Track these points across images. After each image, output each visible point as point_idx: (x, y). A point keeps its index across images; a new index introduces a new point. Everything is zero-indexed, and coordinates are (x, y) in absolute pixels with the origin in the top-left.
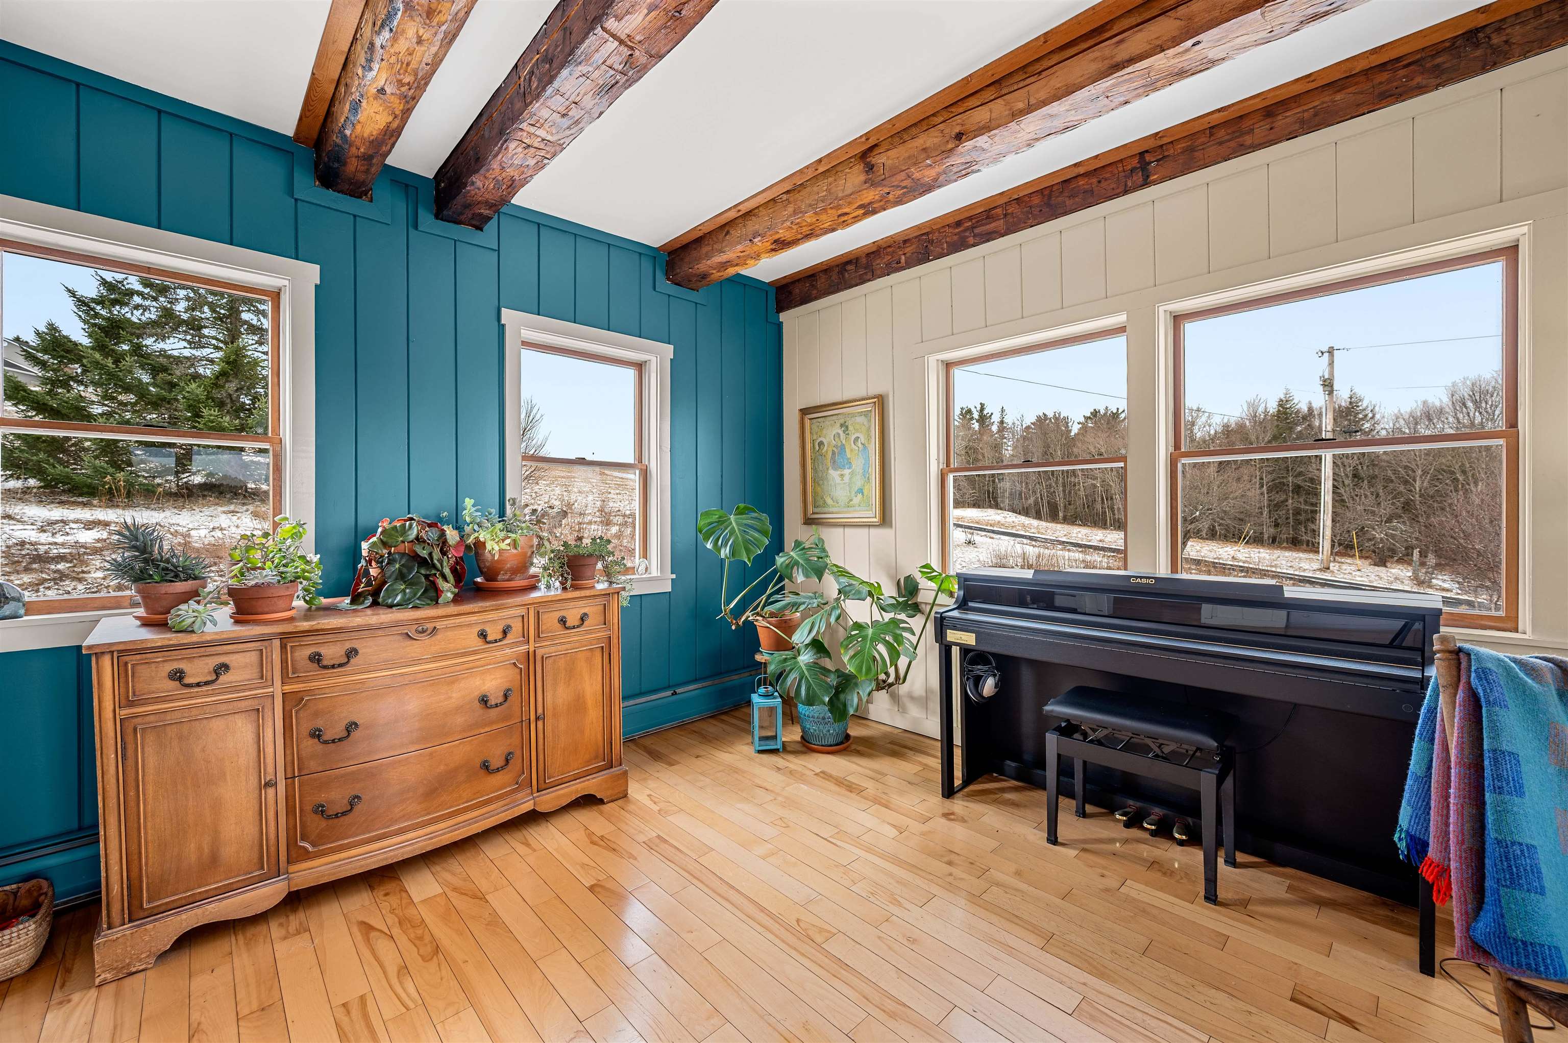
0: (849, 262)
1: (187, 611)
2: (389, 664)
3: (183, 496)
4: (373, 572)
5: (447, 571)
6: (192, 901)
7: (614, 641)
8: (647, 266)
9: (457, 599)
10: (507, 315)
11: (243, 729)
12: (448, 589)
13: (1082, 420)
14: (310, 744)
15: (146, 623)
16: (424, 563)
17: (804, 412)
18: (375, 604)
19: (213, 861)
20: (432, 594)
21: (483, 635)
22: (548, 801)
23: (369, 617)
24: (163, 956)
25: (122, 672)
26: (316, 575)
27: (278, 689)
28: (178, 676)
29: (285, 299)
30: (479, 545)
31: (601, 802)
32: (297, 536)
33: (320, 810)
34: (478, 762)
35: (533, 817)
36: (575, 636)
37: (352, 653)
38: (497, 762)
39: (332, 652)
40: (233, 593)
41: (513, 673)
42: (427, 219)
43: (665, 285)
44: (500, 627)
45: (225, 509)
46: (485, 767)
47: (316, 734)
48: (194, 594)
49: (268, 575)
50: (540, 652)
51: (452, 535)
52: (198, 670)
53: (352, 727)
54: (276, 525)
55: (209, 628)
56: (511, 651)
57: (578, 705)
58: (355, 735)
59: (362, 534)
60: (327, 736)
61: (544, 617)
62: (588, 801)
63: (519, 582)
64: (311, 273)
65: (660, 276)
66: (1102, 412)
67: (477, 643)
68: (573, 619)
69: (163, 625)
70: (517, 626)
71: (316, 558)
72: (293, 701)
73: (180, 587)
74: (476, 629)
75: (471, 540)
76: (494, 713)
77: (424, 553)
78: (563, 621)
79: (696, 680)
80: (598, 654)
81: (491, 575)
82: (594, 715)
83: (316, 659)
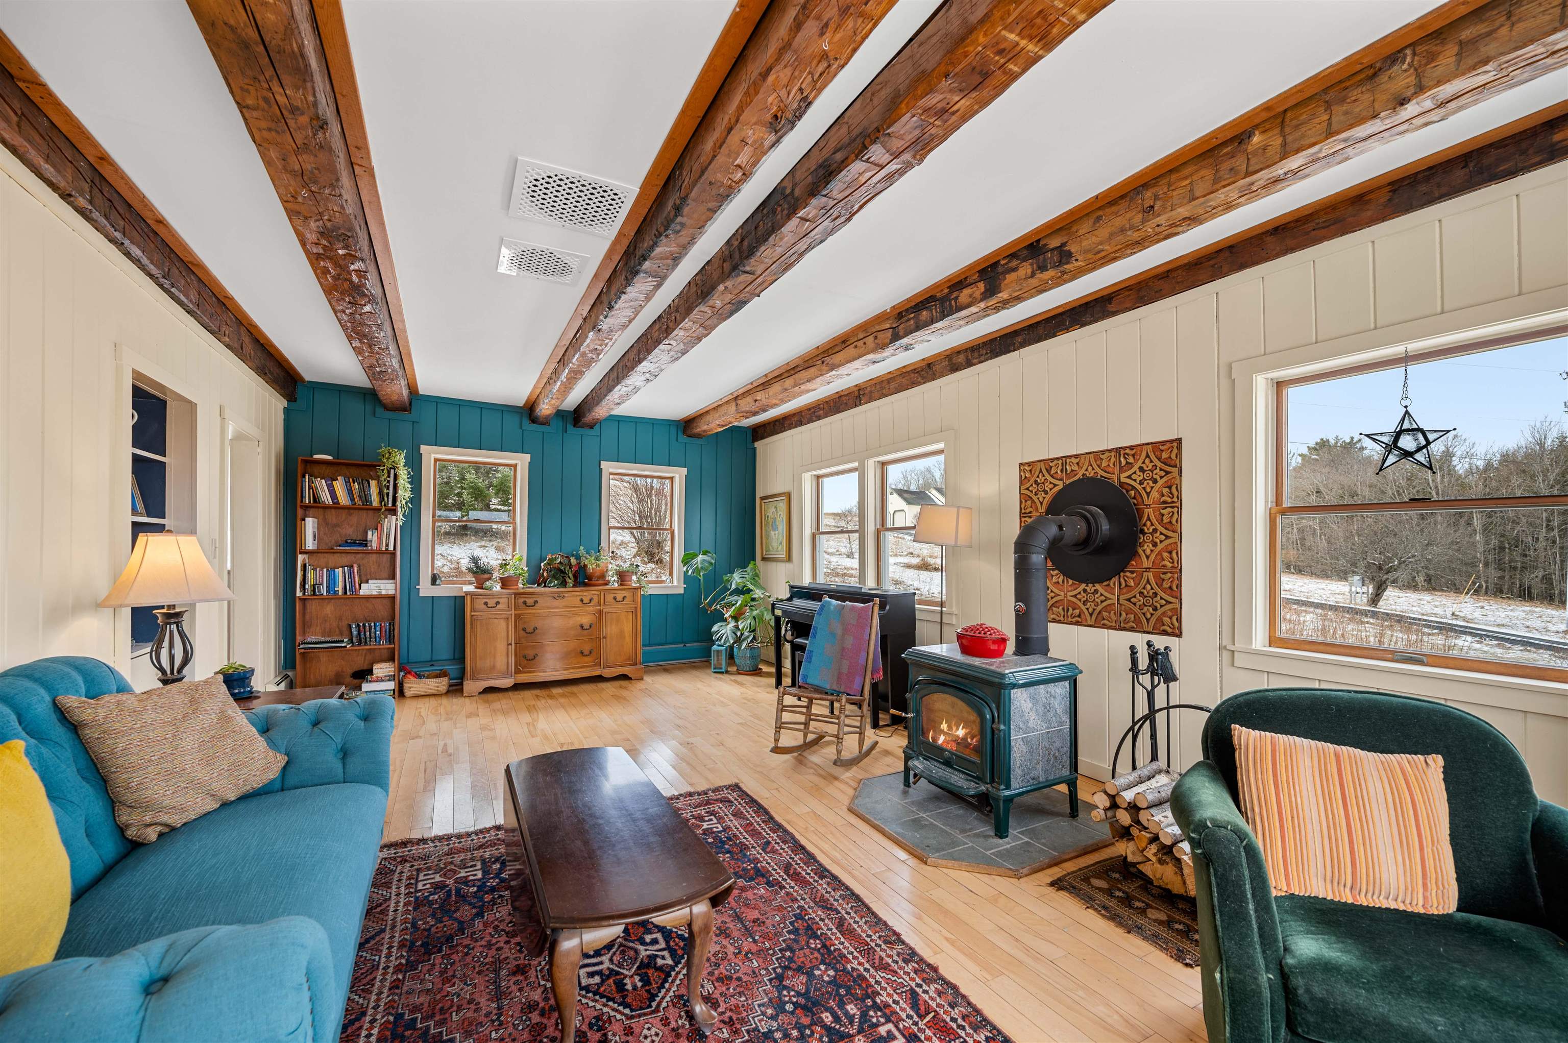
0: (776, 421)
1: (488, 584)
2: (548, 608)
3: (454, 535)
4: (545, 574)
5: (571, 575)
6: (487, 679)
7: (638, 609)
8: (673, 430)
9: (574, 586)
10: (604, 464)
11: (503, 623)
12: (570, 582)
13: (1305, 451)
14: (522, 632)
15: (476, 587)
16: (562, 571)
17: (762, 498)
18: (545, 586)
19: (493, 667)
20: (564, 584)
21: (582, 600)
22: (607, 673)
23: (542, 589)
24: (480, 693)
25: (473, 601)
26: (526, 575)
27: (513, 612)
28: (486, 604)
29: (519, 468)
30: (585, 566)
31: (630, 679)
32: (520, 560)
33: (525, 657)
34: (579, 650)
35: (599, 679)
36: (620, 605)
37: (536, 602)
38: (586, 652)
39: (530, 601)
40: (501, 579)
41: (594, 618)
42: (570, 427)
43: (683, 438)
44: (589, 598)
45: (479, 544)
46: (582, 653)
47: (524, 630)
48: (490, 579)
49: (512, 573)
50: (605, 610)
51: (573, 561)
52: (491, 602)
53: (535, 629)
54: (513, 556)
55: (495, 589)
56: (591, 609)
57: (621, 635)
58: (537, 631)
59: (542, 560)
60: (528, 631)
61: (607, 596)
62: (624, 677)
63: (600, 582)
64: (528, 457)
65: (680, 433)
66: (1332, 442)
67: (580, 604)
68: (619, 598)
69: (482, 588)
70: (595, 598)
71: (526, 569)
72: (517, 616)
73: (486, 576)
74: (579, 598)
75: (582, 564)
76: (586, 632)
77: (562, 568)
78: (615, 598)
79: (698, 641)
80: (630, 614)
81: (590, 578)
82: (628, 639)
83: (525, 603)
